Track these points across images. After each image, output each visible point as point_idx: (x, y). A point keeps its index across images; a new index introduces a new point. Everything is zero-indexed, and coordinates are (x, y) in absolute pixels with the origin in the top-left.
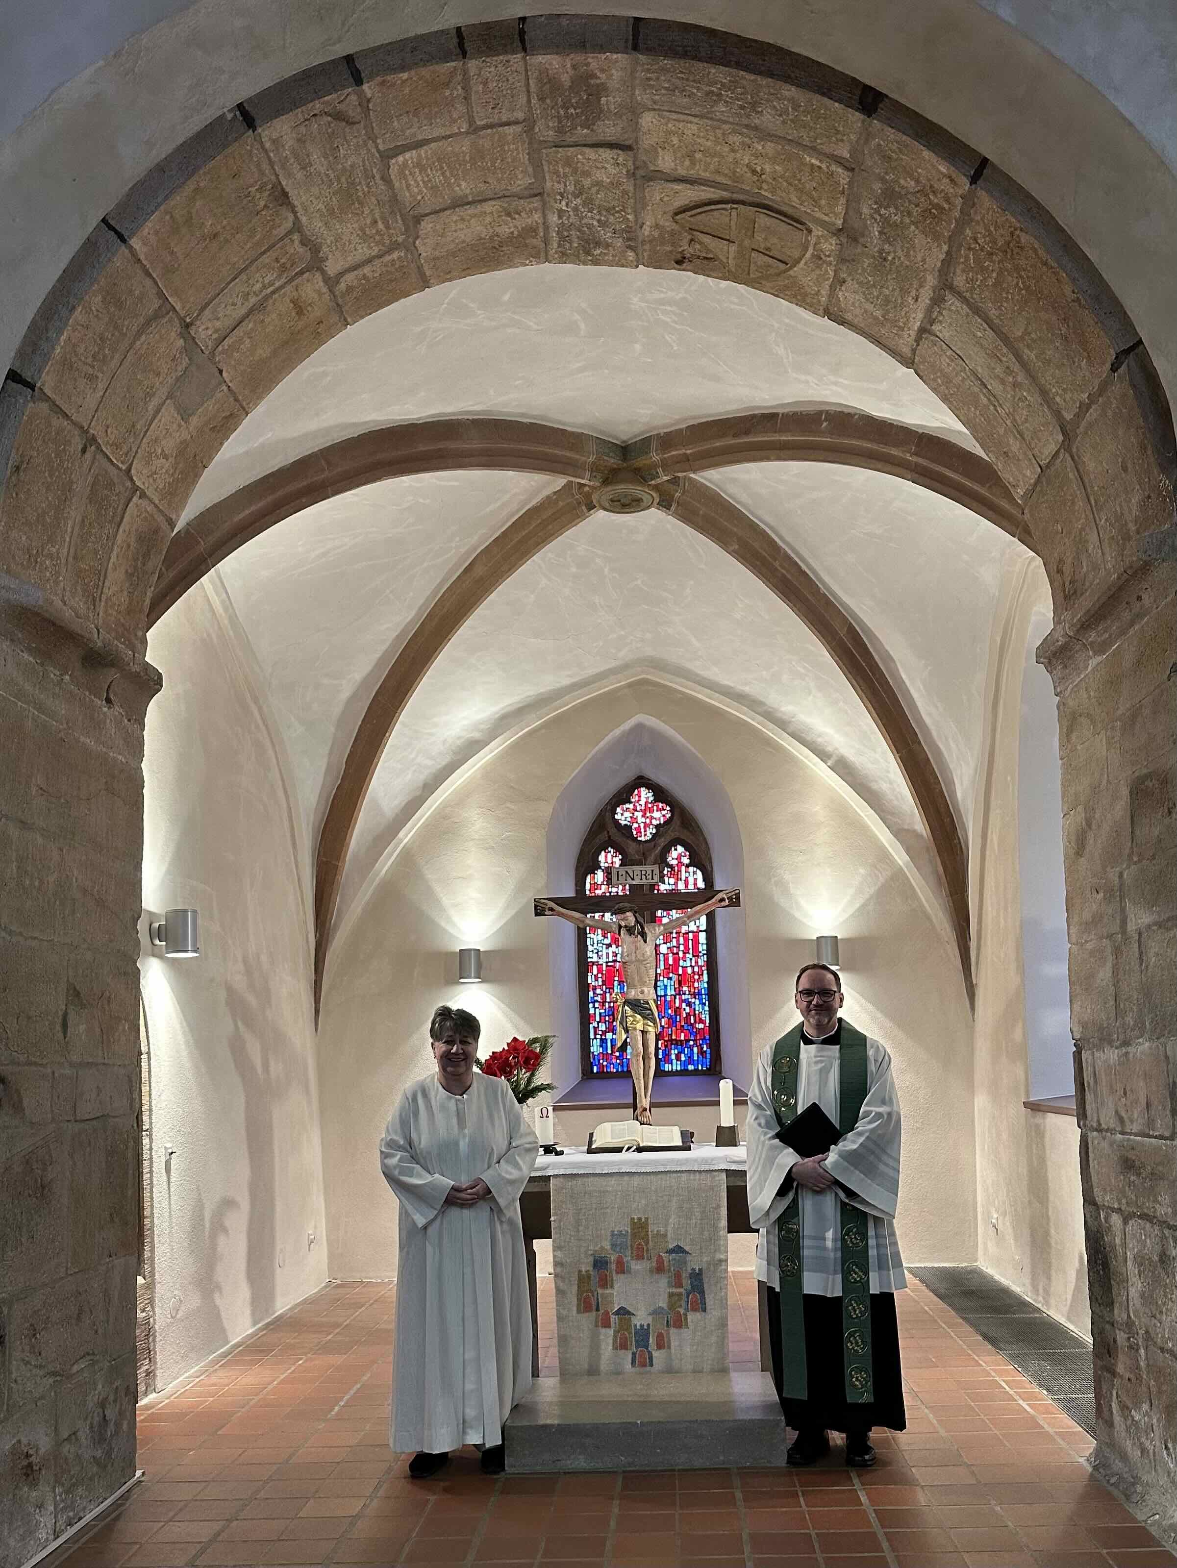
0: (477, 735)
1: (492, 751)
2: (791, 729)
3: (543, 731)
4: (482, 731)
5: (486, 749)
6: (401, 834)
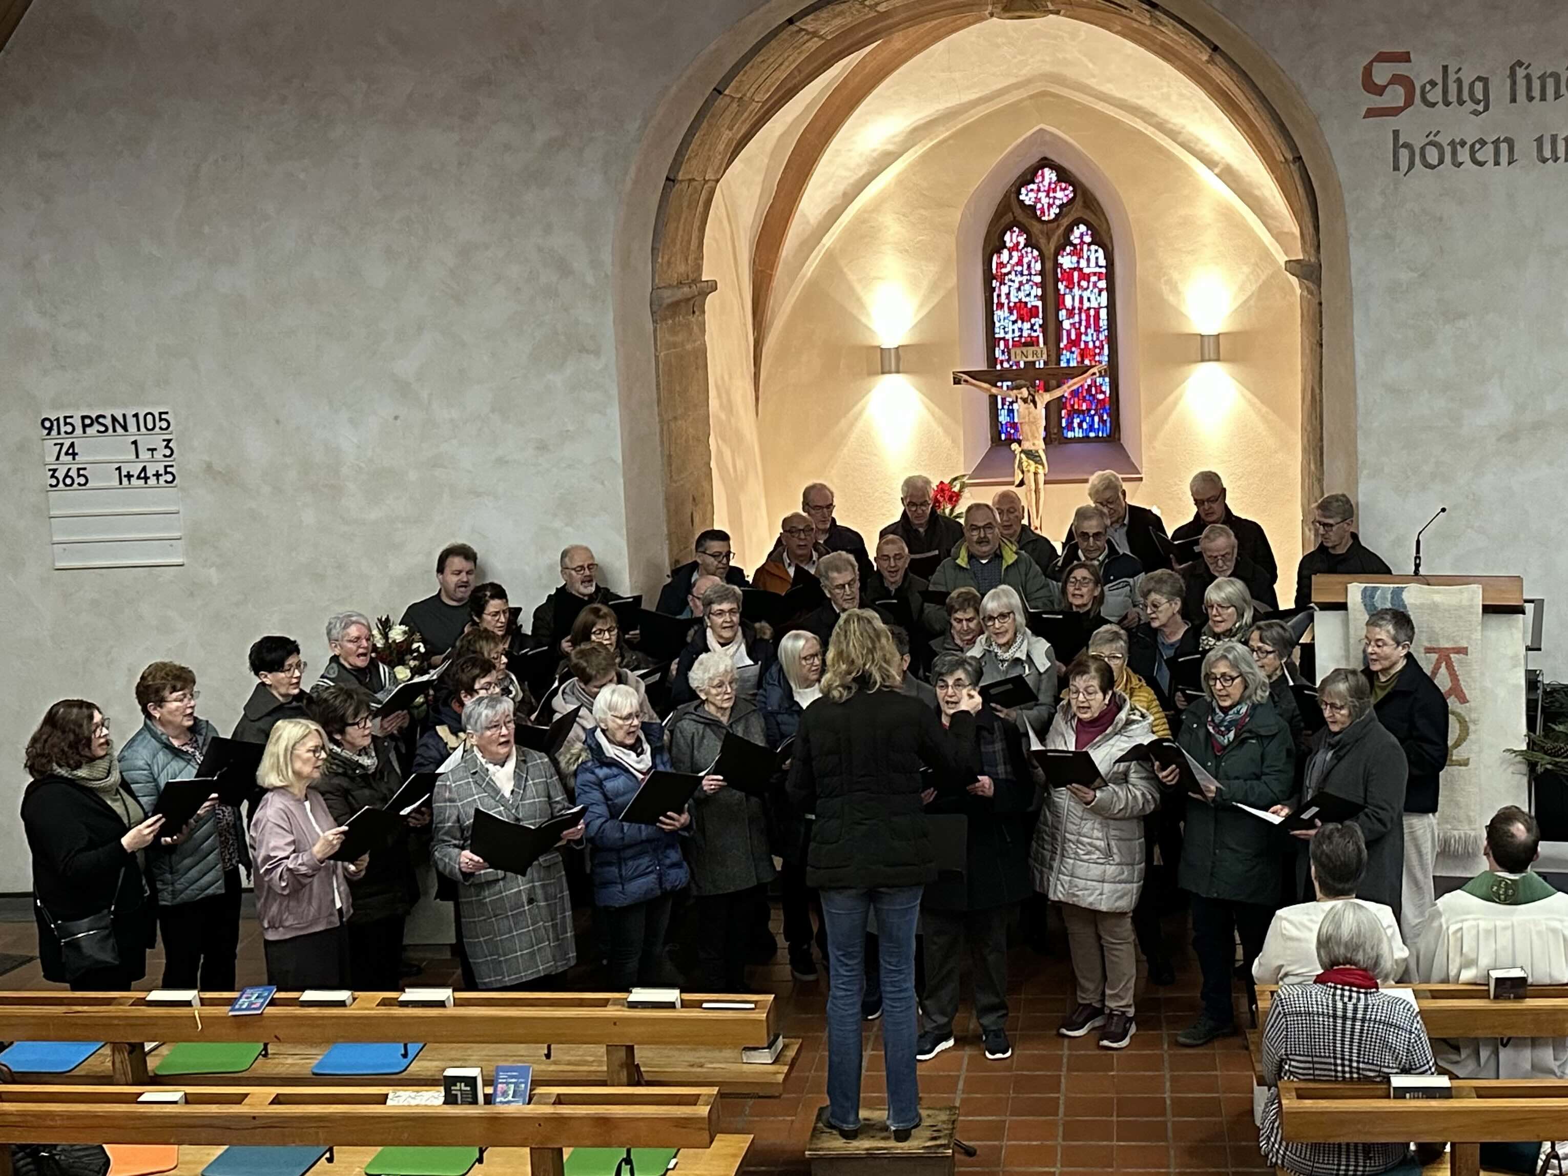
0: (891, 147)
2: (1181, 139)
3: (951, 142)
4: (895, 143)
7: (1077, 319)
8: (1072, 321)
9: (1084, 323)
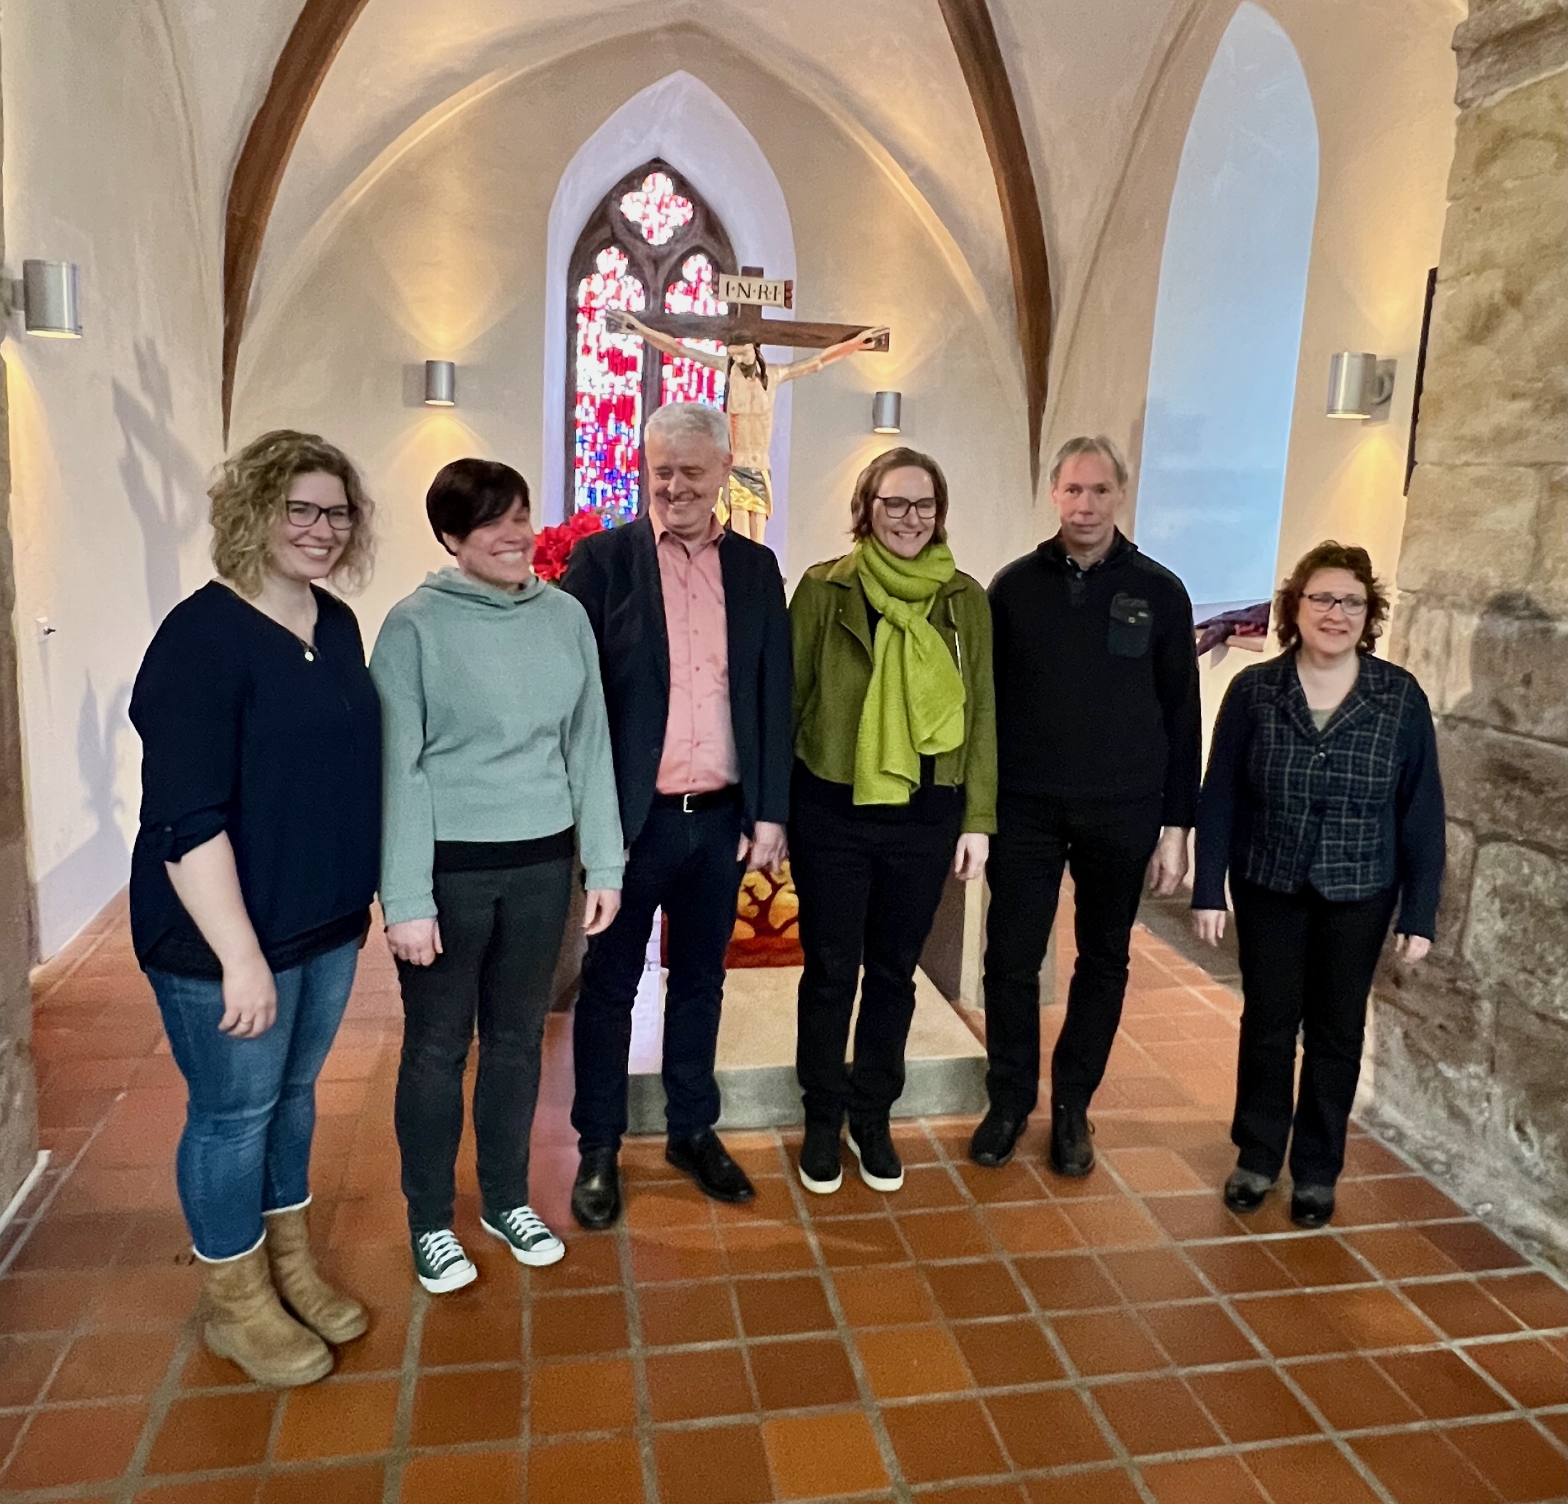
1: (477, 92)
5: (472, 87)
6: (347, 192)
7: (686, 376)
8: (679, 380)
9: (694, 385)
